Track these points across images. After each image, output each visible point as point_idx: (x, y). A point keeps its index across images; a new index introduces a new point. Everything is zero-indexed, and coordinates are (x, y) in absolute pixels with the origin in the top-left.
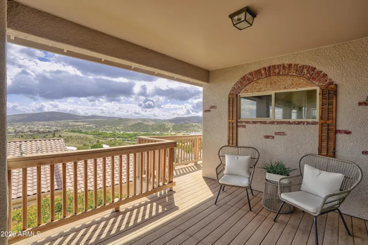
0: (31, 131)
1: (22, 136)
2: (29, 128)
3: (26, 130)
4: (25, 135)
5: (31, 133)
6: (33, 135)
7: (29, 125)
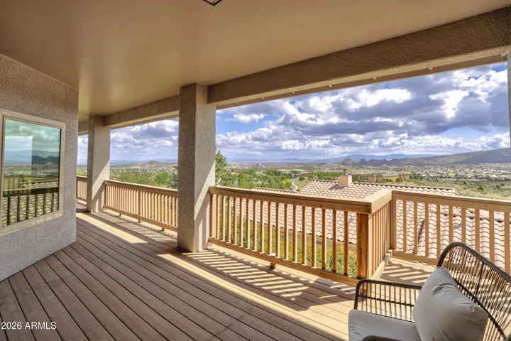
0: (476, 177)
1: (465, 183)
2: (474, 172)
3: (469, 175)
4: (469, 182)
5: (477, 180)
6: (479, 182)
7: (475, 168)
